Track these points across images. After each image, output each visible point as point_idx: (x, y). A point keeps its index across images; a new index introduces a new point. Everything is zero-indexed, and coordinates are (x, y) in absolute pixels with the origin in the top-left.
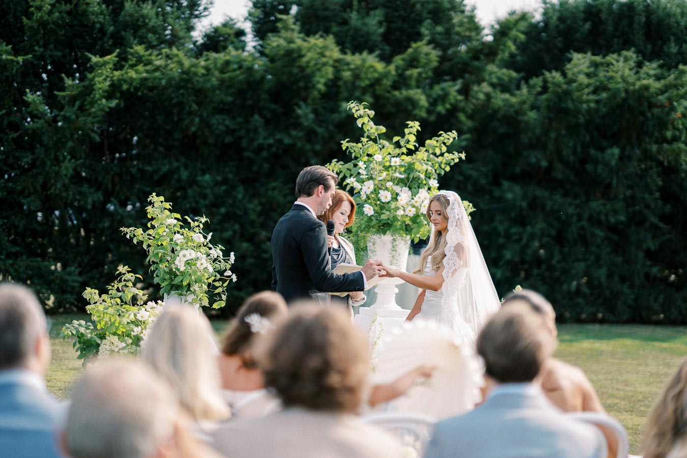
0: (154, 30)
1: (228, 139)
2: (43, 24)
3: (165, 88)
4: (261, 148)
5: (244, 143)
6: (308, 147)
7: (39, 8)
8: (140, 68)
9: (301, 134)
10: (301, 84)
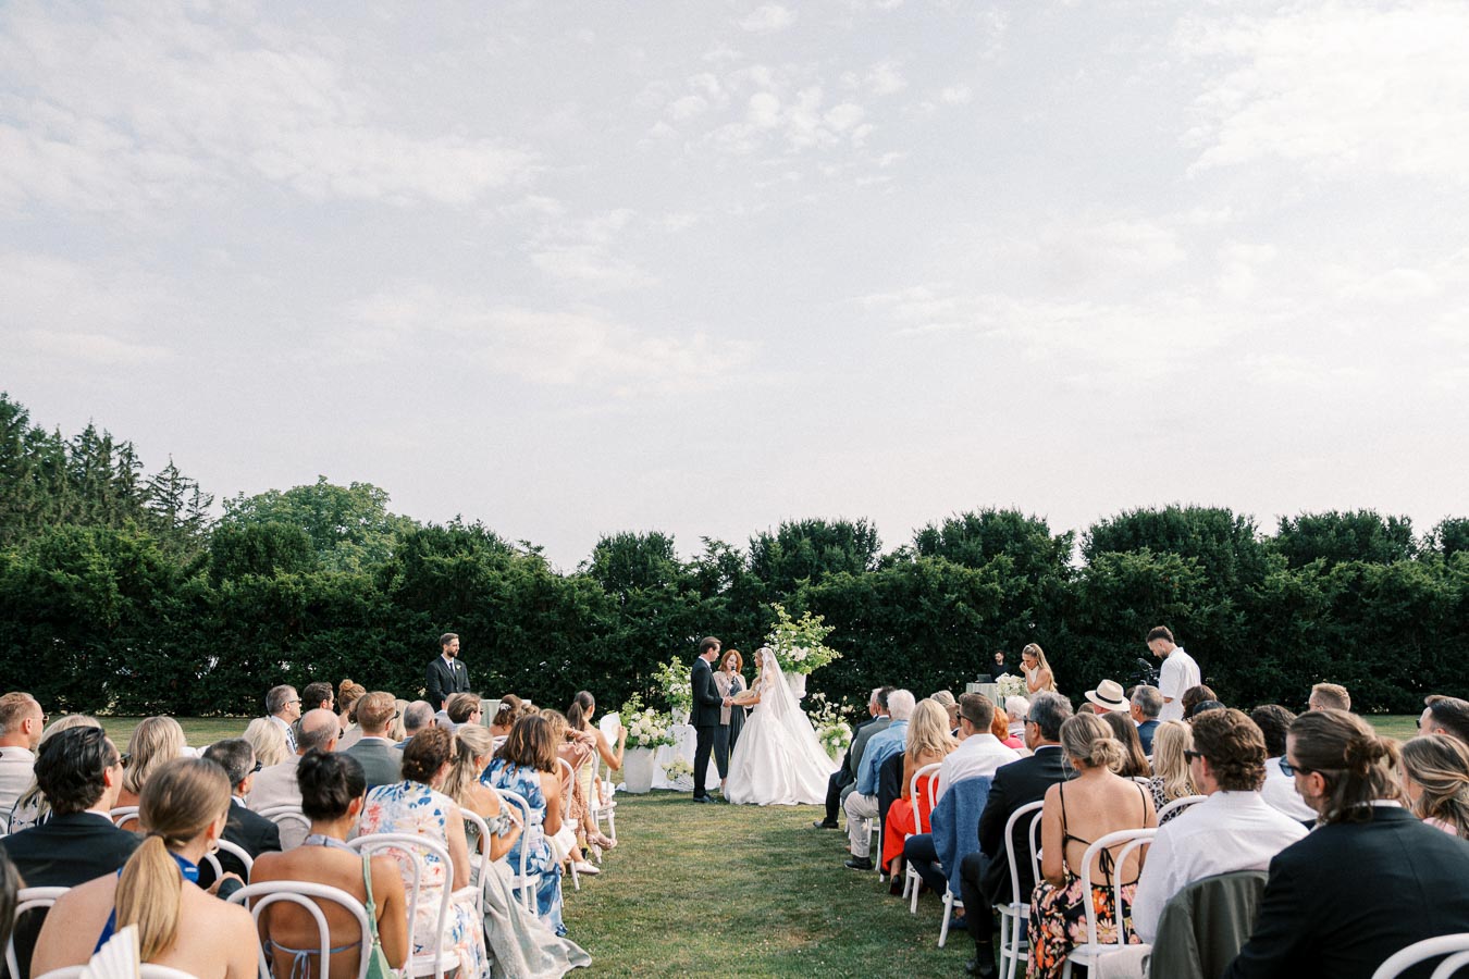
0: (839, 562)
1: (885, 620)
2: (779, 564)
3: (841, 594)
4: (903, 624)
5: (894, 621)
6: (931, 622)
7: (775, 556)
8: (826, 584)
9: (924, 614)
10: (923, 585)
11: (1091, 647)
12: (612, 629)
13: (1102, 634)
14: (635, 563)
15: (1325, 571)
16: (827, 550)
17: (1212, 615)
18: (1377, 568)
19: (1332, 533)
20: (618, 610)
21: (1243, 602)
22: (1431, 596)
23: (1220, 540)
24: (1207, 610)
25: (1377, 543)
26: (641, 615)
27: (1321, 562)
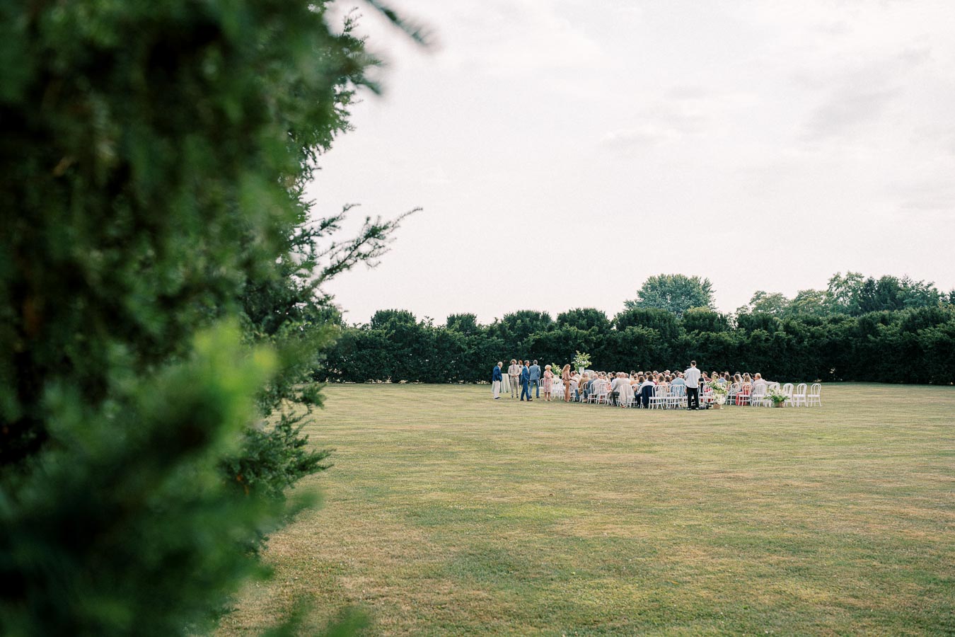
11: (621, 359)
13: (625, 354)
15: (698, 335)
17: (661, 349)
18: (714, 334)
19: (701, 320)
21: (671, 345)
22: (730, 344)
23: (665, 322)
24: (659, 347)
25: (715, 324)
27: (697, 331)
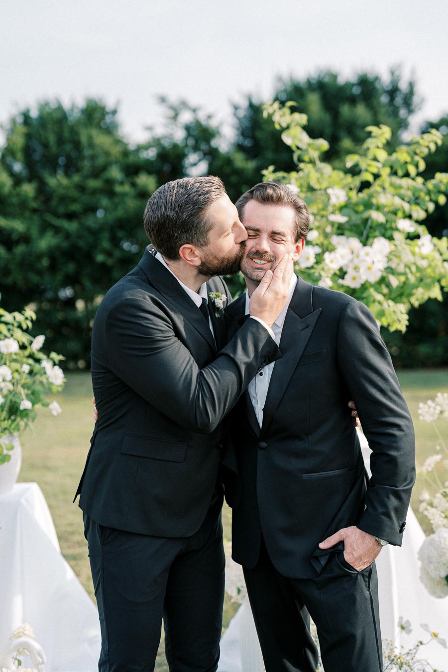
12: (25, 239)
14: (60, 141)
16: (345, 110)
20: (35, 211)
26: (70, 216)
